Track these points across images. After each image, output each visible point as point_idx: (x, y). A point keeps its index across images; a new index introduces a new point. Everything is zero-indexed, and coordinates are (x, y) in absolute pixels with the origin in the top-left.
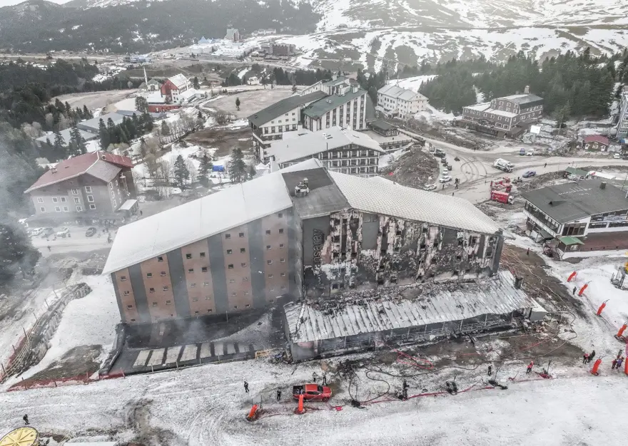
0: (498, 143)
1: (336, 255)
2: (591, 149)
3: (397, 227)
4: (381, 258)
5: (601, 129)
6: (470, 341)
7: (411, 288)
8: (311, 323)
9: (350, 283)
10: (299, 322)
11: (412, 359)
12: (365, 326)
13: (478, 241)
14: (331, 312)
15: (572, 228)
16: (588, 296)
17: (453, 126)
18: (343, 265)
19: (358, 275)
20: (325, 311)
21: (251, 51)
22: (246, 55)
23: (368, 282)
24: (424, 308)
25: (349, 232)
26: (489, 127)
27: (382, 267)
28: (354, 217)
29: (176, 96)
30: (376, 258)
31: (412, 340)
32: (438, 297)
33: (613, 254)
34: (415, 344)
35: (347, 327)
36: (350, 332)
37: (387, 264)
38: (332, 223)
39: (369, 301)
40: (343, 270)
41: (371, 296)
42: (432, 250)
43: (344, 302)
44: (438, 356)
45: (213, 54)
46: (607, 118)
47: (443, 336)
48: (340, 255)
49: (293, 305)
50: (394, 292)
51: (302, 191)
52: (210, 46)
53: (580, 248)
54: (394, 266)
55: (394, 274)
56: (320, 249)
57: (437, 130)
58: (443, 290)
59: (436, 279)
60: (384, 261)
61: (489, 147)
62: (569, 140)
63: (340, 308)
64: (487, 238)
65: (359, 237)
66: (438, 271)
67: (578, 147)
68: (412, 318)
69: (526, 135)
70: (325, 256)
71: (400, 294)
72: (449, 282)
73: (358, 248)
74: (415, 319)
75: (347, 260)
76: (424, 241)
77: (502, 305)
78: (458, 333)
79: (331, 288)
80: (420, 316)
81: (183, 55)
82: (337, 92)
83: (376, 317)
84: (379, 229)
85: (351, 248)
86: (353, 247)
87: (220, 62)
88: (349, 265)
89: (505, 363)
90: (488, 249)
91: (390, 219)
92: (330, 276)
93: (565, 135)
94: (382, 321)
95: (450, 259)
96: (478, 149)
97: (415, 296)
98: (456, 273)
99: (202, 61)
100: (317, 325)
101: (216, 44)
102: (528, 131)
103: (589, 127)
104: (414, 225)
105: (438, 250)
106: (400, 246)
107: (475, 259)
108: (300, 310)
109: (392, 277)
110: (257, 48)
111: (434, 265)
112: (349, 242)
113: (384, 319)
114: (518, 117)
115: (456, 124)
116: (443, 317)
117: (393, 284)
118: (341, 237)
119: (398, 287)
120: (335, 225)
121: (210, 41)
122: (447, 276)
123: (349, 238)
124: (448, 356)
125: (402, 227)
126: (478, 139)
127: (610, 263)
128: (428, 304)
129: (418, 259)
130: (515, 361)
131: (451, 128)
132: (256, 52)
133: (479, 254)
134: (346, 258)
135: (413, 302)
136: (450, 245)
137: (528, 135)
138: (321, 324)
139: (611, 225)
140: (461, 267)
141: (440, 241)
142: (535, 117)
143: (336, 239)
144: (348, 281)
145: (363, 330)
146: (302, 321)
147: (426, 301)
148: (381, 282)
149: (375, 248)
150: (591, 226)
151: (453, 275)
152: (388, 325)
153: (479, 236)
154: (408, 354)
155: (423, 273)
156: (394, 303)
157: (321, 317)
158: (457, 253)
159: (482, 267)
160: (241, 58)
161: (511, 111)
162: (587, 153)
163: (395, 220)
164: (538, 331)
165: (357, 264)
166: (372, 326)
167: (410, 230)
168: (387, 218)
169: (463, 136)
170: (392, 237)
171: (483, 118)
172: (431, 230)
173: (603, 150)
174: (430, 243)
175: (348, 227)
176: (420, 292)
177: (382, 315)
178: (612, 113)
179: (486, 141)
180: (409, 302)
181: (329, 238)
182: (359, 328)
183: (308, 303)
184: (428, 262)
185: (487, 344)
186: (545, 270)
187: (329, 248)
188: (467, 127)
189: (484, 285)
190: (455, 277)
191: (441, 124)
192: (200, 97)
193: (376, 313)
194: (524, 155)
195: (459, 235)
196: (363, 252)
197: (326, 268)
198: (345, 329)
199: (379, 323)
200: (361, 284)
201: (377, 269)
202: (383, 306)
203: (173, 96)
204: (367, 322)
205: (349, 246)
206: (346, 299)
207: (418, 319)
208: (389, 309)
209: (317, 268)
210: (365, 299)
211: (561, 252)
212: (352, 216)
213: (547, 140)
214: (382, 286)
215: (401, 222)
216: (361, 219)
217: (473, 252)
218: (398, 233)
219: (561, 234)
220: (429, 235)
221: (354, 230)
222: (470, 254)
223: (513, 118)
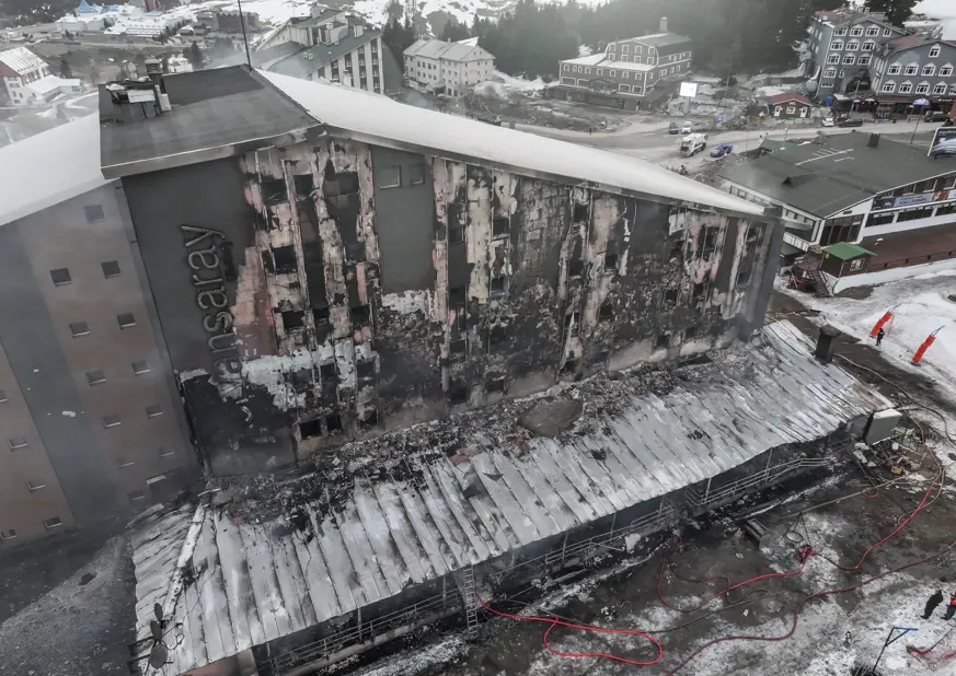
0: (626, 118)
1: (292, 319)
2: (784, 115)
3: (495, 203)
4: (453, 315)
5: (787, 87)
6: (739, 534)
7: (550, 399)
8: (222, 584)
9: (361, 412)
10: (177, 586)
11: (590, 637)
12: (424, 554)
13: (720, 238)
14: (301, 522)
15: (837, 228)
16: (935, 362)
17: (544, 97)
18: (324, 353)
19: (385, 384)
20: (280, 521)
21: (179, 25)
22: (170, 32)
23: (420, 400)
24: (599, 456)
25: (327, 230)
26: (608, 93)
27: (457, 346)
28: (339, 169)
29: (17, 90)
30: (435, 319)
31: (575, 561)
32: (632, 416)
33: (924, 271)
34: (588, 574)
35: (359, 567)
36: (374, 591)
37: (473, 336)
38: (254, 195)
39: (429, 460)
40: (330, 372)
41: (433, 443)
42: (601, 276)
43: (347, 478)
44: (668, 606)
45: (106, 32)
46: (796, 67)
47: (661, 532)
48: (309, 320)
49: (161, 515)
50: (501, 420)
51: (136, 96)
52: (100, 17)
53: (868, 267)
54: (495, 339)
55: (497, 364)
56: (225, 301)
57: (518, 105)
58: (639, 393)
59: (613, 365)
60: (462, 324)
61: (614, 126)
62: (744, 105)
63: (334, 501)
64: (743, 228)
65: (369, 249)
66: (616, 340)
67: (761, 114)
68: (572, 498)
69: (672, 103)
70: (252, 328)
71: (520, 423)
72: (650, 368)
73: (370, 290)
74: (582, 499)
75: (337, 334)
76: (578, 250)
77: (800, 414)
78: (699, 513)
79: (298, 436)
80: (592, 484)
81: (49, 35)
82: (324, 39)
83: (458, 510)
84: (435, 216)
85: (343, 289)
86: (352, 285)
87: (123, 46)
88: (345, 353)
89: (867, 590)
90: (743, 260)
91: (470, 174)
92: (284, 398)
93: (736, 97)
94: (477, 523)
95: (648, 303)
96: (595, 130)
97: (563, 425)
98: (663, 341)
99: (85, 45)
100: (247, 584)
101: (110, 14)
102: (676, 96)
103: (769, 85)
104: (547, 194)
105: (617, 277)
106: (507, 270)
107: (710, 294)
108: (182, 535)
109: (492, 374)
110: (189, 22)
111: (605, 325)
112: (331, 269)
113: (485, 514)
114: (656, 71)
115: (548, 94)
116: (662, 476)
117: (495, 397)
118: (299, 252)
119: (511, 401)
120: (267, 202)
121: (99, 8)
122: (643, 354)
123: (331, 252)
124: (696, 600)
125: (510, 205)
126: (591, 115)
127: (929, 289)
128: (608, 443)
129: (563, 309)
130: (890, 579)
131: (542, 102)
132: (189, 28)
133: (720, 282)
134: (331, 329)
135: (564, 442)
136: (648, 258)
137: (675, 102)
138: (261, 574)
139: (904, 216)
140: (676, 323)
141: (624, 246)
142: (681, 72)
143: (282, 260)
144: (353, 407)
145: (419, 571)
146: (189, 576)
147: (599, 433)
148: (459, 394)
149: (428, 282)
150: (872, 221)
151: (655, 349)
152: (501, 538)
153: (723, 223)
154: (574, 615)
155: (578, 352)
156: (506, 454)
157: (262, 548)
158: (666, 280)
159: (725, 317)
160: (162, 38)
161: (644, 62)
162: (779, 121)
163: (485, 178)
164: (898, 471)
165: (374, 346)
166: (447, 549)
167: (534, 215)
168: (458, 172)
169: (565, 112)
170: (480, 242)
171: (597, 78)
172: (599, 212)
173: (803, 115)
174: (594, 256)
175: (322, 210)
176: (576, 408)
177: (476, 503)
178: (802, 58)
179: (609, 117)
180: (552, 446)
181: (252, 256)
182: (404, 567)
183: (217, 500)
184: (591, 314)
185: (791, 537)
186: (811, 319)
187: (261, 297)
188: (569, 98)
189: (736, 366)
190: (661, 354)
191: (523, 97)
192: (70, 91)
193: (454, 499)
194: (676, 132)
195: (676, 223)
196: (389, 300)
197: (263, 369)
198: (354, 579)
199: (470, 533)
200: (398, 408)
201: (444, 355)
202: (473, 470)
203: (10, 90)
204: (428, 537)
205: (335, 284)
206: (353, 466)
207: (591, 497)
208: (496, 477)
209: (227, 375)
210: (415, 455)
211: (830, 279)
212: (329, 165)
213: (708, 109)
214: (463, 406)
215: (504, 183)
216: (366, 176)
217: (708, 273)
218: (499, 225)
219: (817, 242)
220: (591, 229)
221: (346, 221)
222: (699, 280)
223: (649, 72)
